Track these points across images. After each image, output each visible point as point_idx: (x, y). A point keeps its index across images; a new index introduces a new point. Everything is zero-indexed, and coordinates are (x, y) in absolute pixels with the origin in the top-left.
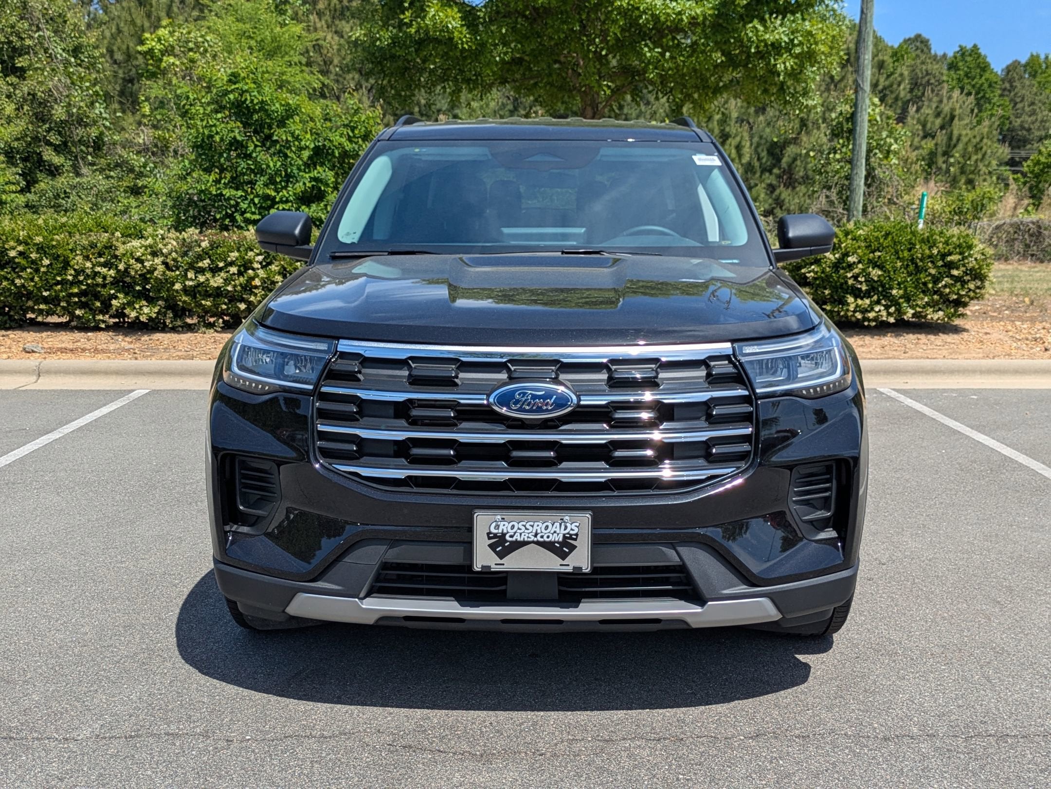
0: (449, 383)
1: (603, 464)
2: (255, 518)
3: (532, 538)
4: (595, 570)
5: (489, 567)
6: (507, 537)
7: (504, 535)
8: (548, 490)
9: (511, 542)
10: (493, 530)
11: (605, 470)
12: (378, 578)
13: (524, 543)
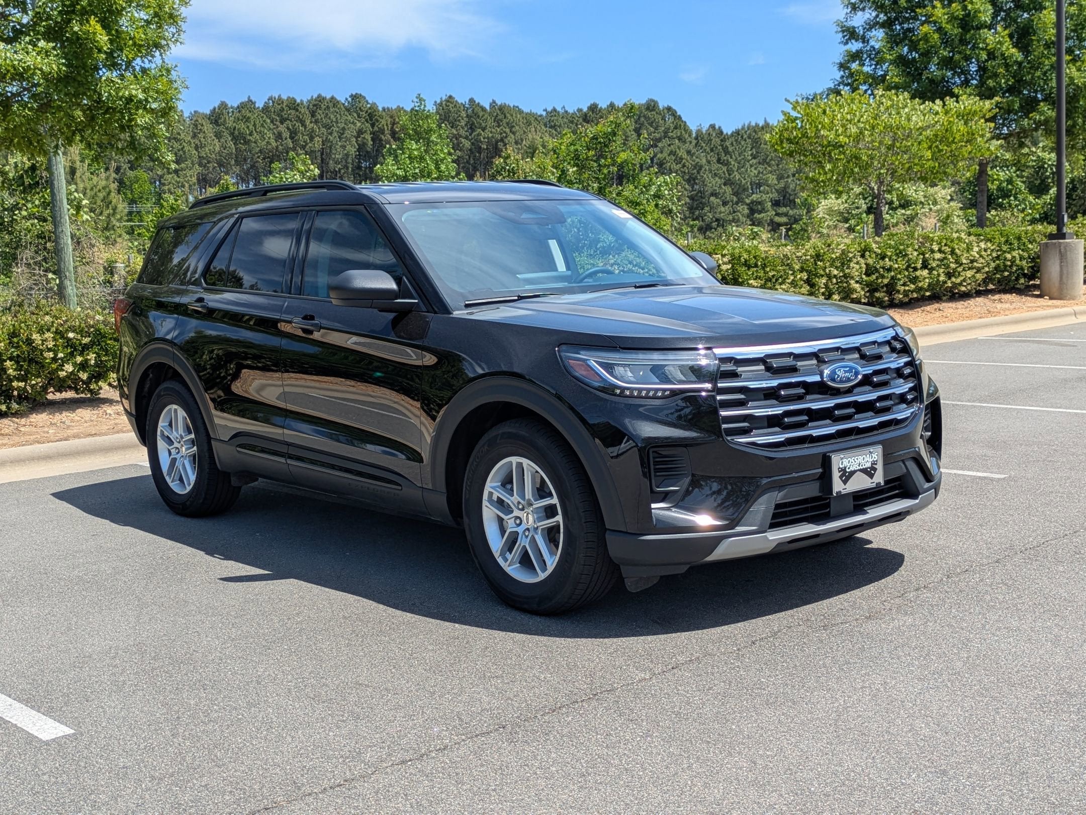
0: (793, 370)
1: (871, 414)
2: (664, 495)
3: (858, 468)
4: (886, 482)
5: (840, 492)
6: (848, 470)
7: (845, 468)
8: (852, 435)
9: (849, 472)
10: (841, 466)
11: (872, 418)
12: (775, 516)
13: (854, 472)
